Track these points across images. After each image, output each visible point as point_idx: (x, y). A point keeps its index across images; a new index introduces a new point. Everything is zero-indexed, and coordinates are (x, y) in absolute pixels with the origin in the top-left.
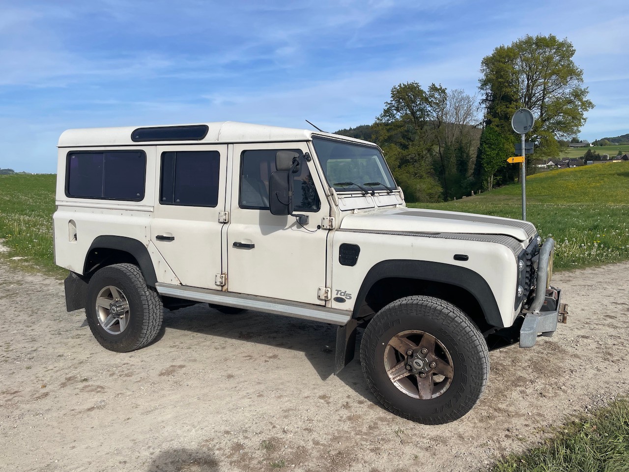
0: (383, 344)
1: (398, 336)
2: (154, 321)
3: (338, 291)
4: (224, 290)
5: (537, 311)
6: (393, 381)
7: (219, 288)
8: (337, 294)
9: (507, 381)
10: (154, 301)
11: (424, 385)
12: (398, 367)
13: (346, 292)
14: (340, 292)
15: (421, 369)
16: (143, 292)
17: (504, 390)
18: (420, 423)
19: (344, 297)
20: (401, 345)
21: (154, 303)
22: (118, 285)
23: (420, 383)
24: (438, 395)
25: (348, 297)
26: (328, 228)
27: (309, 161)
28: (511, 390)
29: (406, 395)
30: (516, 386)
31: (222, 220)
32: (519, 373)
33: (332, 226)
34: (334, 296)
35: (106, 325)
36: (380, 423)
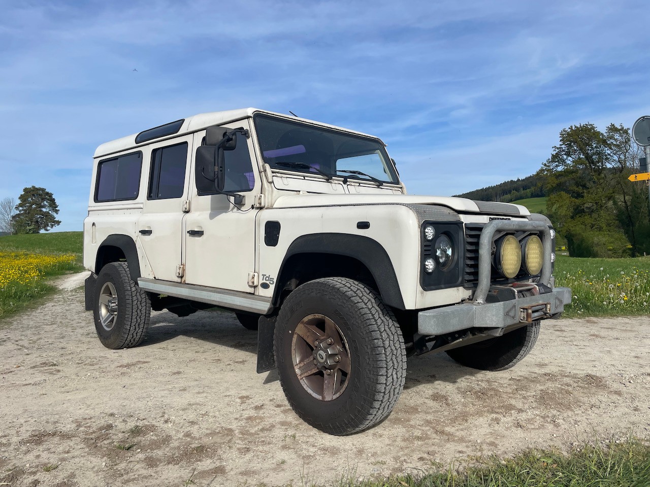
0: (290, 332)
1: (303, 323)
2: (138, 318)
3: (263, 275)
4: (182, 282)
5: (480, 301)
6: (299, 378)
7: (179, 280)
8: (263, 280)
9: (484, 407)
10: (139, 298)
11: (329, 383)
12: (306, 361)
13: (269, 276)
14: (265, 277)
15: (324, 362)
16: (129, 288)
17: (471, 415)
18: (324, 432)
19: (268, 282)
20: (308, 334)
21: (140, 299)
22: (112, 280)
23: (326, 382)
24: (338, 395)
25: (272, 282)
26: (258, 206)
27: (248, 137)
28: (482, 416)
29: (310, 395)
30: (493, 412)
31: (184, 210)
32: (513, 402)
33: (260, 204)
34: (261, 282)
35: (104, 322)
36: (279, 426)
